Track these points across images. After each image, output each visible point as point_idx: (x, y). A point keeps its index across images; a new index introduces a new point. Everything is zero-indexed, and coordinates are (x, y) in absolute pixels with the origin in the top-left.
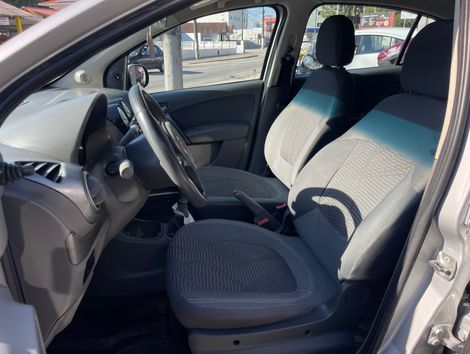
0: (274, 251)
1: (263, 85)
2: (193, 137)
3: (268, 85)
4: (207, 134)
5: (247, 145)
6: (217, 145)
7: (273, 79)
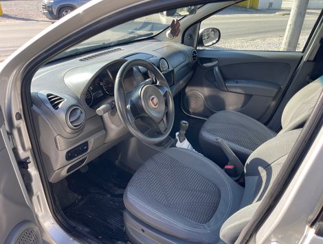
0: (219, 190)
1: (302, 58)
2: (231, 87)
3: (305, 59)
4: (240, 87)
5: (273, 103)
6: (248, 97)
7: (310, 55)
